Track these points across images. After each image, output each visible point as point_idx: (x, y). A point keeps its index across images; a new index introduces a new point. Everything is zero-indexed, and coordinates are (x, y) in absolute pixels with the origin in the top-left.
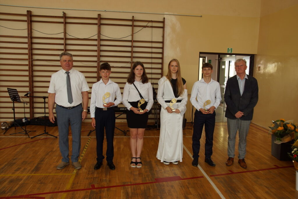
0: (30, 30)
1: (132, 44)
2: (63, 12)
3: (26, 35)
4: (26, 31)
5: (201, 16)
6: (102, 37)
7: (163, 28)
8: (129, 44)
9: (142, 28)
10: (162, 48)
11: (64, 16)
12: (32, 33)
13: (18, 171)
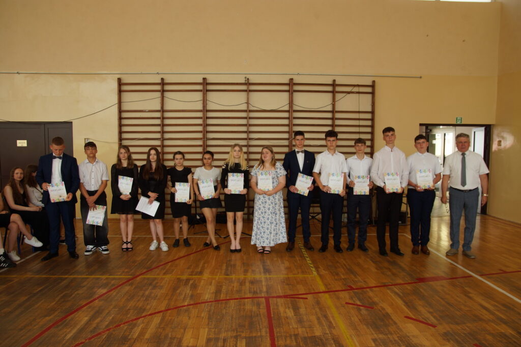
0: (205, 101)
1: (333, 115)
2: (246, 78)
4: (201, 102)
5: (421, 77)
6: (295, 108)
7: (373, 93)
8: (329, 115)
9: (346, 94)
10: (373, 120)
11: (246, 82)
12: (207, 105)
13: (247, 272)
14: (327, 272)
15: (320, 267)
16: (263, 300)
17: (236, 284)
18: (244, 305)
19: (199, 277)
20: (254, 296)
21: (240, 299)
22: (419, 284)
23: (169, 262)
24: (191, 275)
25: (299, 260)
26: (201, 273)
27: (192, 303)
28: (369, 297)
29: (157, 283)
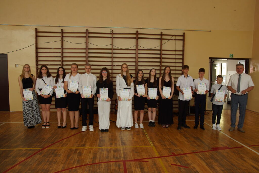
0: (87, 43)
1: (161, 52)
2: (111, 30)
3: (85, 47)
4: (85, 44)
5: (210, 31)
6: (139, 48)
7: (183, 40)
8: (159, 52)
9: (168, 40)
10: (183, 55)
11: (111, 32)
12: (88, 46)
13: (112, 145)
14: (159, 144)
15: (155, 141)
16: (122, 163)
17: (105, 153)
18: (110, 166)
19: (83, 148)
20: (116, 160)
21: (108, 162)
22: (214, 151)
23: (65, 139)
24: (78, 147)
25: (142, 137)
26: (84, 145)
27: (78, 165)
28: (185, 160)
29: (57, 152)
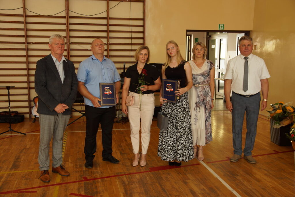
1: (108, 22)
6: (71, 14)
7: (144, 2)
8: (104, 22)
9: (119, 2)
10: (144, 26)
22: (150, 172)
28: (96, 187)
